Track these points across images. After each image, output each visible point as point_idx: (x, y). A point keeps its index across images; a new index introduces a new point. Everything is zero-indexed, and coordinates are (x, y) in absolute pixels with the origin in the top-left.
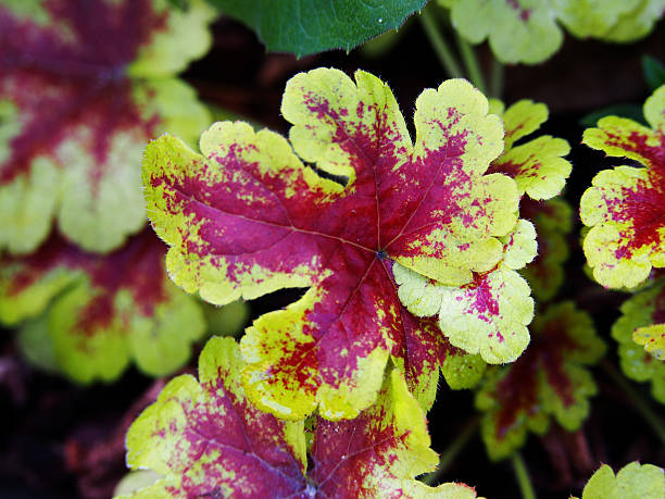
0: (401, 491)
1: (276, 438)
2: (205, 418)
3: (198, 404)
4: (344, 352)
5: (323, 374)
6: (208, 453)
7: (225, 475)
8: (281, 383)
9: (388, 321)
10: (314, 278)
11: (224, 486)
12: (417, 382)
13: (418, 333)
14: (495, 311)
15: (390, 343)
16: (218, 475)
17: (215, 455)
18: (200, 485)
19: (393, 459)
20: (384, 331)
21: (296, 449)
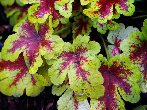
0: (49, 36)
1: (34, 28)
2: (24, 25)
3: (24, 23)
4: (43, 13)
5: (39, 16)
6: (24, 30)
7: (26, 34)
8: (33, 17)
9: (51, 10)
10: (40, 2)
11: (26, 35)
12: (55, 21)
13: (57, 13)
14: (67, 10)
15: (51, 13)
16: (25, 34)
17: (25, 30)
18: (22, 35)
19: (49, 31)
20: (50, 11)
21: (36, 30)
